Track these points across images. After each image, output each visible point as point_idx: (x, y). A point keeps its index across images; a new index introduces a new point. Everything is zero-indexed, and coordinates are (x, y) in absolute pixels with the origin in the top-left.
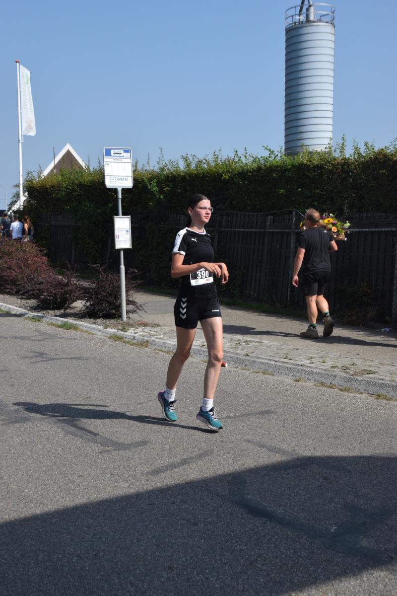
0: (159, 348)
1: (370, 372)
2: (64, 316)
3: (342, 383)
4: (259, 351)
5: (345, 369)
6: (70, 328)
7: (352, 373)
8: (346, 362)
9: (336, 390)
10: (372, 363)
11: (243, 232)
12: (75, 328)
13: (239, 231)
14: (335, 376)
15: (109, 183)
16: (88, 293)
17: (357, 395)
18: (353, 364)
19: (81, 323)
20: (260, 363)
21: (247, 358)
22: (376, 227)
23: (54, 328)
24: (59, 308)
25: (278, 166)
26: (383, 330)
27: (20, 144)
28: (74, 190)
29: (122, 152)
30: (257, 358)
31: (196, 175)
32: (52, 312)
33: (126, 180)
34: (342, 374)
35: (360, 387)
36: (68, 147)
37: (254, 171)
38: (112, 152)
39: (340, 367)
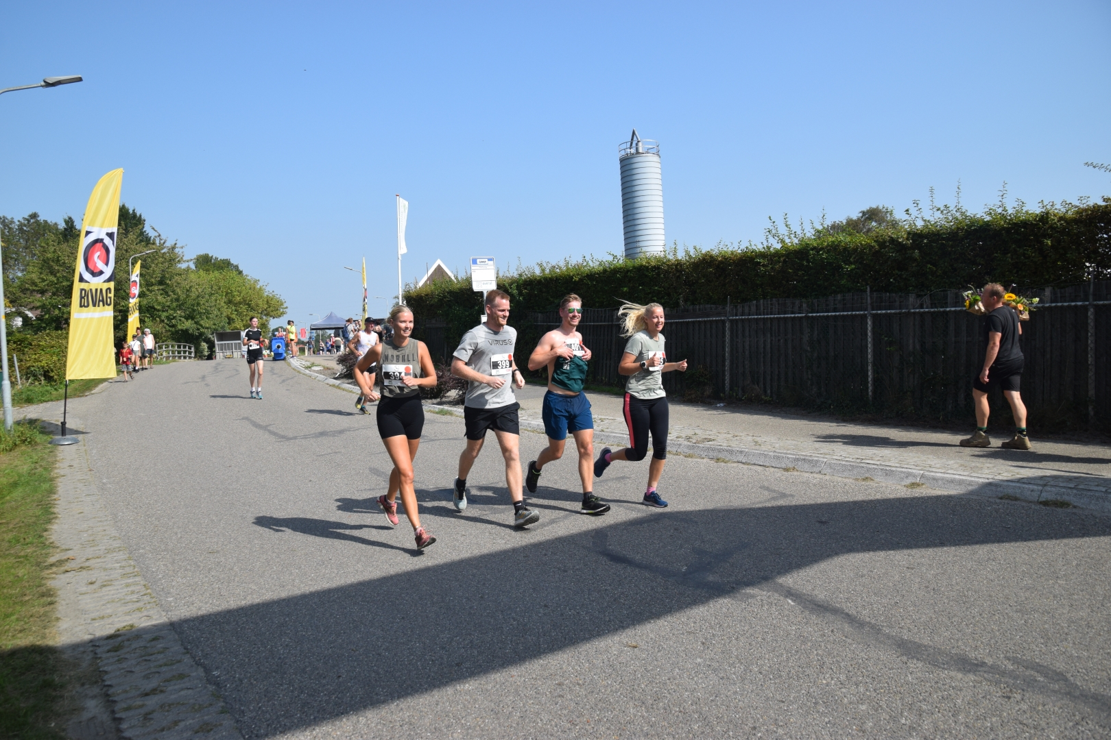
0: (524, 428)
1: (710, 440)
2: (440, 403)
3: (686, 450)
4: (613, 427)
5: (688, 438)
6: (446, 414)
7: (694, 441)
8: (690, 432)
9: (681, 456)
10: (711, 433)
11: (593, 325)
12: (450, 413)
13: (590, 325)
14: (680, 445)
15: (476, 288)
16: (460, 383)
17: (699, 460)
18: (695, 434)
19: (455, 409)
20: (614, 437)
21: (603, 433)
22: (708, 316)
23: (432, 414)
24: (435, 398)
25: (621, 268)
26: (718, 405)
27: (399, 261)
28: (445, 297)
29: (487, 260)
30: (611, 432)
31: (550, 278)
32: (430, 401)
33: (491, 284)
34: (686, 443)
35: (702, 453)
36: (439, 262)
37: (601, 273)
38: (478, 261)
39: (684, 437)
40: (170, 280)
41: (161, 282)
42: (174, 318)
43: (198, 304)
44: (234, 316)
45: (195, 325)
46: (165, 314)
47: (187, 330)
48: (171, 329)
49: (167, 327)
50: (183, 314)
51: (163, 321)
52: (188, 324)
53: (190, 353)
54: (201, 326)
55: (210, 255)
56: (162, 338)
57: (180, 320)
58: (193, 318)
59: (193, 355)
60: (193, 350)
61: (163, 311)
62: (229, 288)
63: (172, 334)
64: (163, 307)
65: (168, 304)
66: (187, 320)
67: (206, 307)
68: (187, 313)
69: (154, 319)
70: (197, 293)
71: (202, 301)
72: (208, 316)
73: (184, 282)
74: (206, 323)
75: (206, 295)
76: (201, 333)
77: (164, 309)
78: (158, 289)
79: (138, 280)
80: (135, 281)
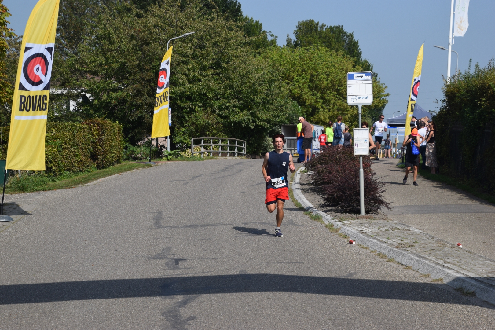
15: (351, 101)
29: (364, 75)
38: (355, 76)
40: (227, 63)
41: (217, 65)
42: (227, 108)
43: (255, 92)
44: (319, 105)
45: (250, 117)
46: (217, 102)
47: (239, 123)
48: (223, 121)
49: (219, 118)
50: (237, 104)
51: (215, 111)
52: (242, 116)
53: (240, 149)
54: (258, 118)
55: (317, 22)
56: (212, 131)
57: (233, 110)
58: (249, 109)
59: (244, 152)
60: (244, 146)
61: (217, 100)
62: (315, 70)
63: (224, 126)
64: (217, 96)
65: (221, 91)
66: (242, 110)
67: (263, 95)
68: (242, 102)
69: (206, 109)
70: (254, 79)
71: (259, 89)
72: (267, 106)
73: (243, 66)
74: (264, 115)
75: (266, 82)
76: (257, 126)
77: (217, 97)
78: (211, 74)
79: (168, 68)
80: (165, 70)
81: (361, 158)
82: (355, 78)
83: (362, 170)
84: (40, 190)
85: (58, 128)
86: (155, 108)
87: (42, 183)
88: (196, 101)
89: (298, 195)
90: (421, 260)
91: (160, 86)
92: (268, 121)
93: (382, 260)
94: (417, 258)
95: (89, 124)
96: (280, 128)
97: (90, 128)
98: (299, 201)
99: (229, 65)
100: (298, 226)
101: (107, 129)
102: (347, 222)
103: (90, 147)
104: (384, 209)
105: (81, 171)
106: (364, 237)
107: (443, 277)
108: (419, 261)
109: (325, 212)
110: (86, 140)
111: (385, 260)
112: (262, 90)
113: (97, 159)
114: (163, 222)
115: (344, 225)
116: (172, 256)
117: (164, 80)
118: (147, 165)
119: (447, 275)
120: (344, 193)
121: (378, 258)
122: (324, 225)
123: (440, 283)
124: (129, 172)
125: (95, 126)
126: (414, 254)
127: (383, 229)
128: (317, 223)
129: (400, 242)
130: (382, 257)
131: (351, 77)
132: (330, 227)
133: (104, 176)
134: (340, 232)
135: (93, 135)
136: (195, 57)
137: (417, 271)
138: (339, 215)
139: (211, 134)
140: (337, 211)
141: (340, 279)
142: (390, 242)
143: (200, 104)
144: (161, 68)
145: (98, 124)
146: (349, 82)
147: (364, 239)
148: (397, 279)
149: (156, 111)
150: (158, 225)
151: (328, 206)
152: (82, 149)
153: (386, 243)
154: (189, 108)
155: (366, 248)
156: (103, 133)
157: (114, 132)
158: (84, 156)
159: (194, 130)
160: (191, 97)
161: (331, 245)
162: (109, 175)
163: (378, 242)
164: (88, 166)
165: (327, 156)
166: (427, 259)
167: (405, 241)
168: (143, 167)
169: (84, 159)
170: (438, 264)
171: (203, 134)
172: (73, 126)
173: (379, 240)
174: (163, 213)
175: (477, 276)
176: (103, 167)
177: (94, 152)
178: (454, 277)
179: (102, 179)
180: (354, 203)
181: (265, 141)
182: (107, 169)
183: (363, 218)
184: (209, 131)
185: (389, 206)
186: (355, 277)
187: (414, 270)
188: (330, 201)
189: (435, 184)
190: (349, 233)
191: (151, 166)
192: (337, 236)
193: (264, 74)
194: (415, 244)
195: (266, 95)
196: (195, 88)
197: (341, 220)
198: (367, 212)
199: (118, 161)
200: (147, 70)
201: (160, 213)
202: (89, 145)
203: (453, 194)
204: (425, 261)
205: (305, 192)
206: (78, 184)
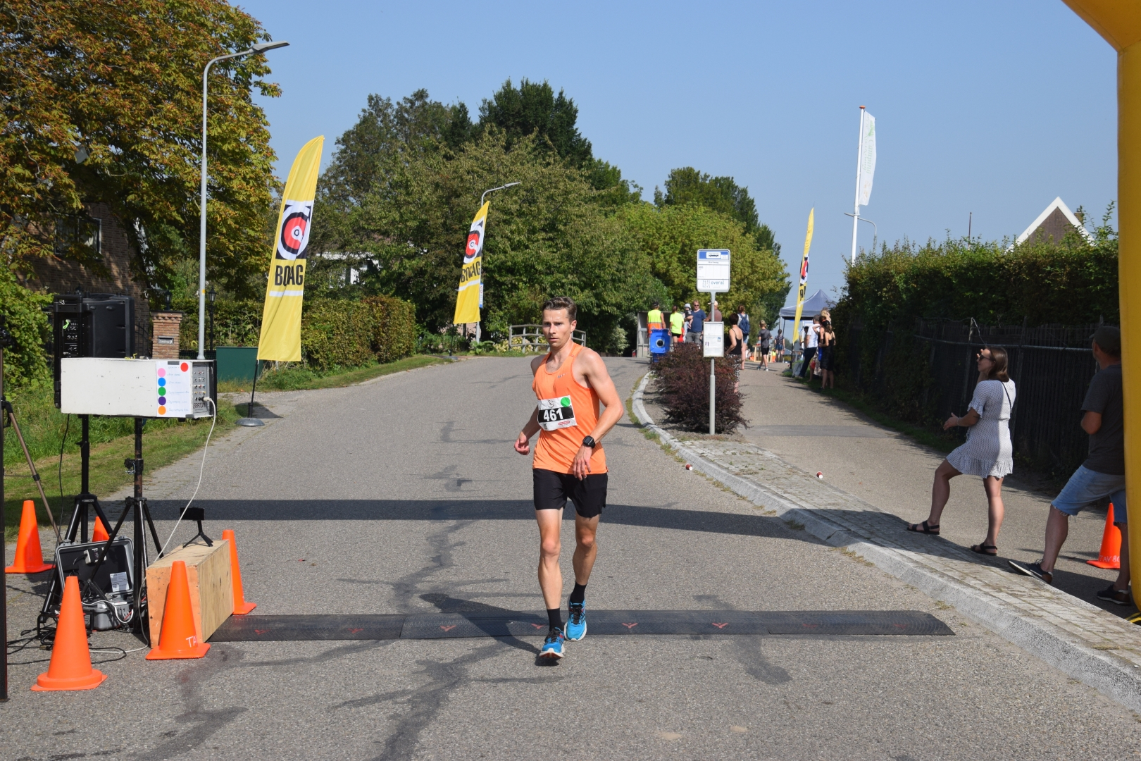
15: (702, 287)
29: (719, 253)
33: (722, 283)
36: (1058, 203)
38: (708, 254)
41: (551, 227)
42: (563, 286)
43: (602, 266)
45: (593, 300)
50: (576, 280)
51: (545, 290)
54: (605, 301)
55: (696, 171)
57: (570, 290)
58: (593, 289)
60: (583, 338)
61: (547, 274)
64: (549, 268)
65: (555, 263)
66: (582, 291)
67: (613, 270)
68: (584, 279)
69: (533, 286)
70: (601, 248)
71: (608, 261)
72: (617, 285)
73: (586, 229)
74: (612, 297)
75: (617, 253)
76: (602, 312)
77: (549, 270)
78: (543, 239)
79: (482, 231)
80: (477, 233)
81: (713, 361)
82: (707, 256)
83: (713, 377)
84: (301, 389)
85: (329, 308)
86: (461, 284)
87: (305, 379)
88: (521, 275)
89: (637, 407)
90: (759, 489)
91: (470, 254)
92: (619, 306)
93: (716, 489)
94: (755, 487)
95: (370, 303)
96: (636, 315)
97: (371, 307)
98: (637, 415)
99: (568, 227)
100: (627, 445)
101: (393, 310)
102: (688, 443)
103: (369, 333)
104: (740, 428)
105: (356, 365)
106: (703, 461)
107: (776, 508)
108: (756, 490)
109: (666, 429)
110: (365, 324)
111: (719, 489)
112: (613, 262)
113: (379, 349)
114: (452, 435)
115: (683, 446)
116: (455, 476)
117: (476, 246)
118: (446, 361)
119: (782, 507)
120: (690, 406)
121: (712, 486)
122: (659, 446)
123: (771, 516)
124: (420, 369)
125: (377, 306)
126: (754, 482)
127: (729, 453)
128: (652, 443)
129: (743, 468)
130: (718, 486)
131: (703, 256)
132: (667, 448)
133: (387, 373)
134: (677, 455)
135: (374, 317)
136: (521, 214)
137: (751, 502)
138: (682, 433)
139: (538, 321)
140: (680, 429)
141: (654, 509)
142: (732, 468)
143: (524, 279)
144: (472, 230)
145: (382, 303)
146: (700, 262)
147: (703, 464)
148: (723, 511)
149: (463, 287)
150: (445, 438)
151: (672, 422)
152: (360, 337)
153: (727, 469)
154: (511, 283)
155: (703, 475)
156: (388, 315)
157: (403, 314)
158: (362, 345)
159: (515, 314)
160: (514, 269)
161: (660, 470)
162: (393, 372)
163: (717, 468)
164: (366, 359)
165: (678, 357)
166: (766, 488)
167: (750, 467)
168: (441, 362)
169: (361, 350)
170: (776, 494)
171: (527, 320)
172: (349, 305)
173: (719, 466)
174: (455, 424)
175: (814, 508)
176: (387, 361)
177: (375, 340)
178: (788, 509)
179: (383, 377)
180: (703, 419)
181: (615, 333)
182: (392, 364)
183: (713, 438)
184: (535, 316)
185: (748, 424)
186: (674, 507)
187: (749, 501)
188: (674, 416)
189: (822, 399)
190: (687, 456)
191: (451, 362)
192: (672, 460)
193: (615, 240)
194: (760, 471)
195: (617, 271)
196: (520, 257)
197: (682, 440)
198: (718, 431)
199: (408, 354)
200: (456, 232)
201: (451, 423)
202: (369, 331)
203: (840, 413)
204: (762, 490)
205: (648, 403)
206: (352, 382)
